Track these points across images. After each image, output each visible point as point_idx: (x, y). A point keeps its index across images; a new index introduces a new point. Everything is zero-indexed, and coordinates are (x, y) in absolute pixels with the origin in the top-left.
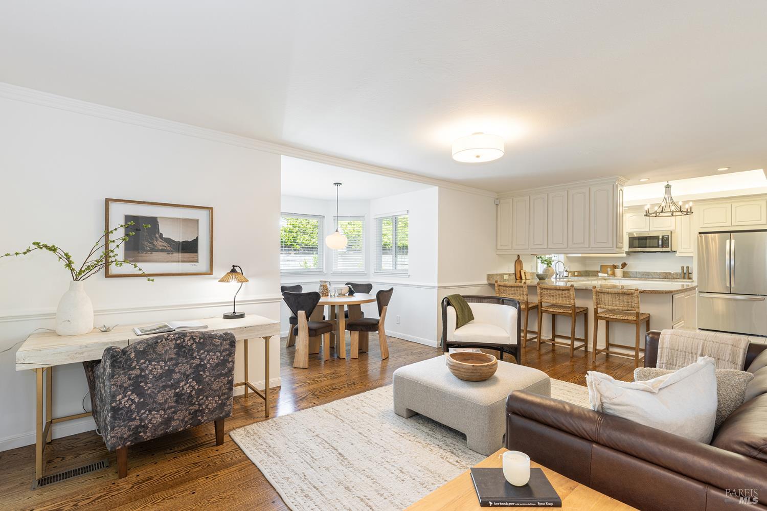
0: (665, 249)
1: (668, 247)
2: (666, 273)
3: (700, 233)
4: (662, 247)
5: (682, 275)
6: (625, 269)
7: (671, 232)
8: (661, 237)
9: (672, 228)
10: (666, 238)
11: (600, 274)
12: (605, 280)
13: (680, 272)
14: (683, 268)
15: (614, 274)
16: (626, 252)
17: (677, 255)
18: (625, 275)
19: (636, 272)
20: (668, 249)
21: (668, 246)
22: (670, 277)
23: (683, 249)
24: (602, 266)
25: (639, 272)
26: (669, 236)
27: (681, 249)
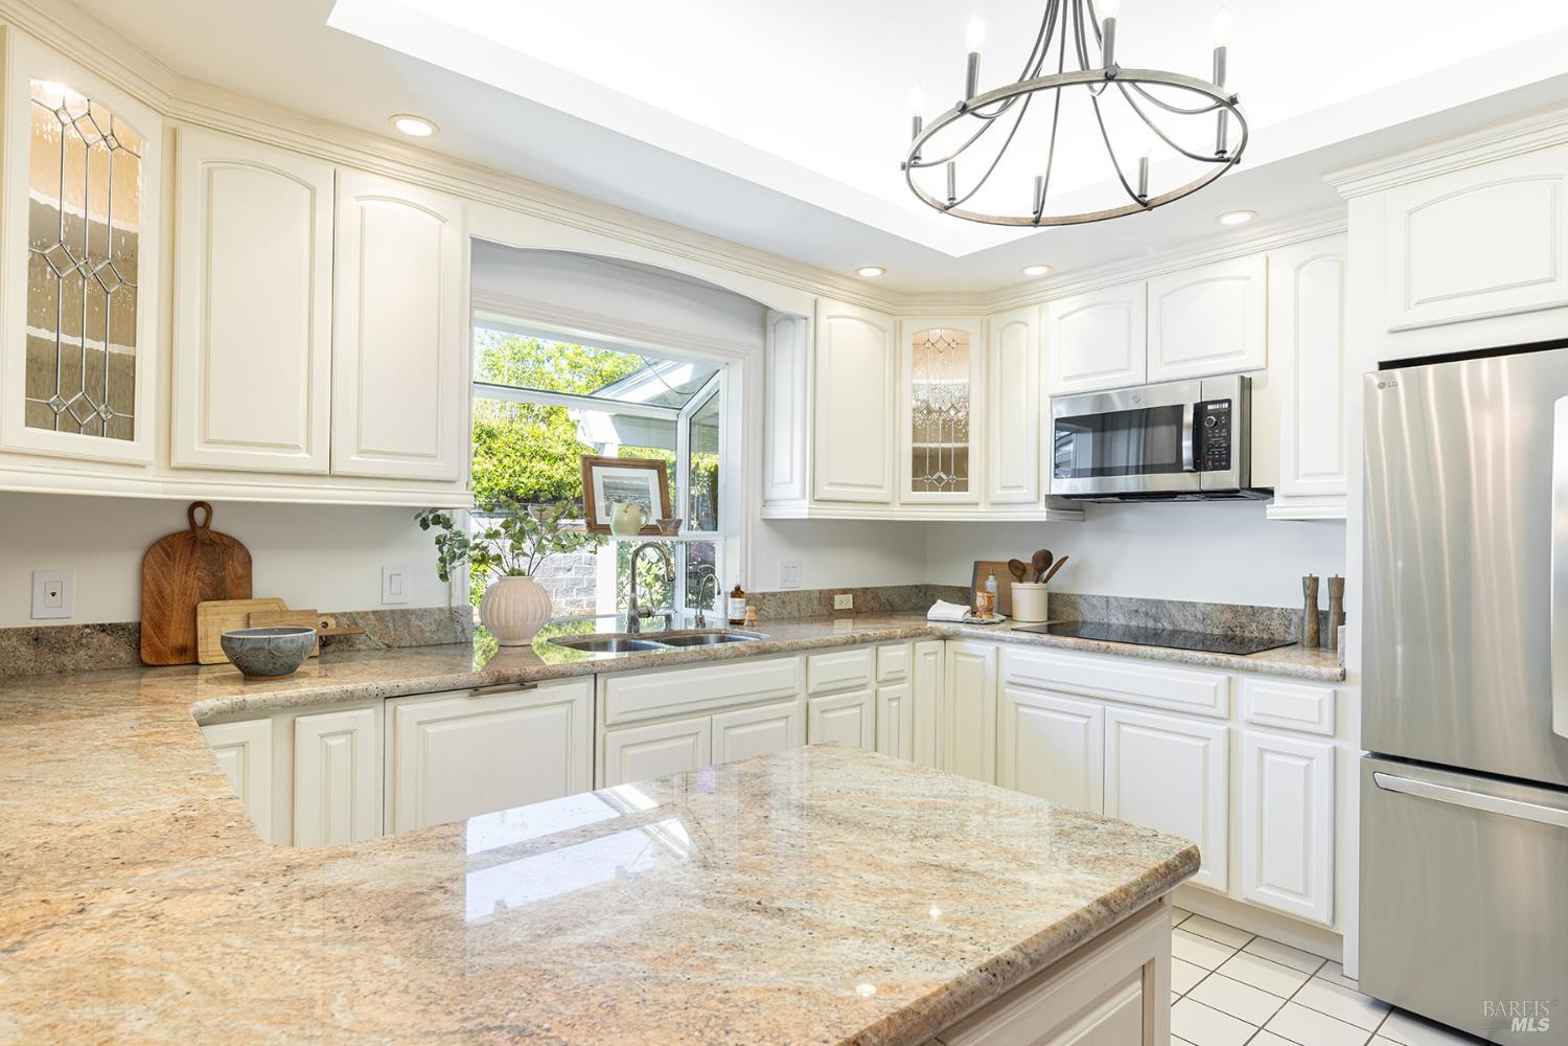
0: (1211, 479)
1: (1228, 467)
2: (1233, 609)
3: (1384, 366)
4: (1199, 465)
5: (1309, 628)
6: (1059, 582)
7: (1246, 385)
8: (1188, 417)
9: (1248, 360)
10: (1217, 414)
11: (938, 609)
13: (1298, 602)
14: (1312, 585)
15: (1004, 608)
16: (1048, 498)
17: (1276, 509)
18: (1061, 622)
19: (1107, 599)
20: (1229, 479)
21: (1225, 464)
22: (1253, 631)
23: (1305, 475)
24: (973, 564)
25: (1115, 598)
26: (1229, 401)
27: (1298, 479)
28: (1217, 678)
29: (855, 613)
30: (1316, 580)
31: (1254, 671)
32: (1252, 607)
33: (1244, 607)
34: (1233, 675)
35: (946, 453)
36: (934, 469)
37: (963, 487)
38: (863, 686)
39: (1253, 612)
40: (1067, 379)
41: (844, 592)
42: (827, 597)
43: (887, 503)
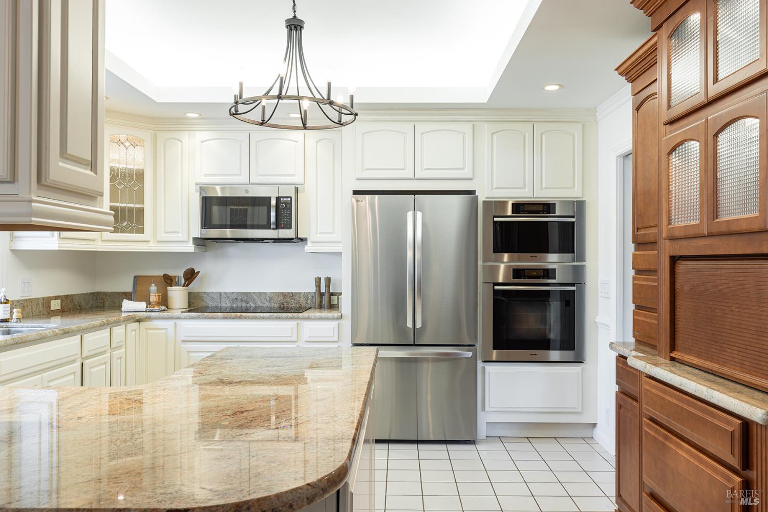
0: (282, 233)
1: (290, 228)
2: (283, 294)
3: (356, 193)
4: (277, 227)
5: (318, 301)
6: (195, 286)
7: (297, 190)
8: (273, 202)
9: (297, 179)
10: (286, 203)
11: (127, 305)
12: (139, 321)
13: (312, 289)
14: (318, 280)
15: (164, 301)
16: (195, 239)
17: (309, 247)
18: (196, 305)
19: (220, 294)
20: (290, 233)
21: (288, 226)
22: (292, 304)
23: (321, 233)
24: (133, 277)
25: (225, 293)
26: (291, 197)
27: (317, 234)
28: (292, 324)
29: (62, 312)
30: (320, 279)
31: (308, 319)
32: (292, 293)
33: (288, 293)
34: (299, 321)
35: (131, 210)
36: (123, 219)
37: (141, 231)
38: (104, 352)
39: (293, 295)
40: (205, 175)
41: (56, 298)
42: (47, 301)
43: (94, 240)
